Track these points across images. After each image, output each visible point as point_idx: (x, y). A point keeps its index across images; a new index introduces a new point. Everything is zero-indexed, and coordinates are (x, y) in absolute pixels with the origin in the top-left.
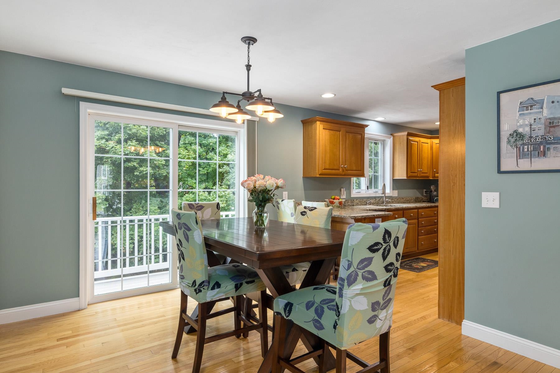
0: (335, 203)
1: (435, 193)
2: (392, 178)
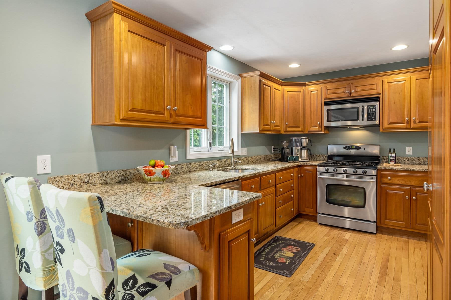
0: (155, 173)
1: (287, 151)
2: (241, 132)
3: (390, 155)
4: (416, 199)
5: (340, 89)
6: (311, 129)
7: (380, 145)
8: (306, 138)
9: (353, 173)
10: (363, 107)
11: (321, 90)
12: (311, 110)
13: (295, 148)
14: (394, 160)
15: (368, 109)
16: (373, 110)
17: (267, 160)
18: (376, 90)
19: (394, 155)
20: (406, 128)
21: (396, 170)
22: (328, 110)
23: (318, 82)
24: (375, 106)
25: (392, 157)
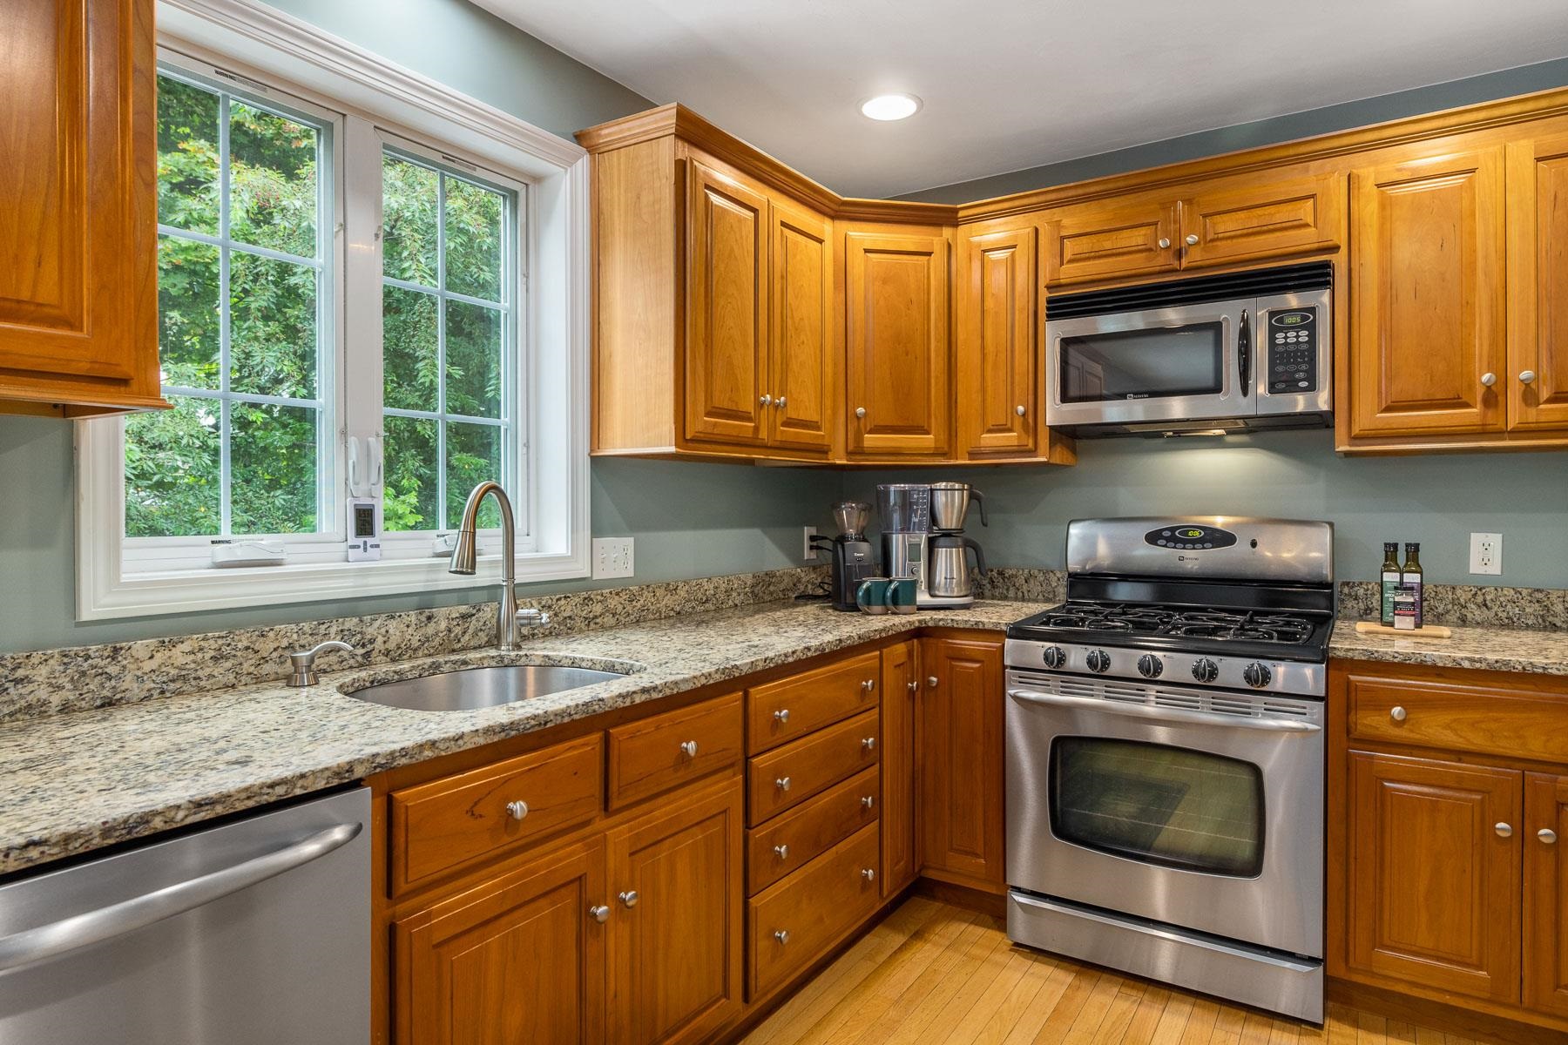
1: (863, 551)
2: (592, 451)
3: (1391, 578)
4: (1555, 843)
5: (1126, 233)
6: (983, 443)
7: (1331, 525)
8: (957, 486)
9: (1196, 681)
10: (1245, 321)
11: (1032, 243)
12: (983, 347)
13: (900, 536)
14: (1413, 604)
15: (1273, 331)
16: (1297, 337)
17: (767, 598)
18: (1316, 226)
19: (1412, 578)
20: (1483, 432)
21: (1435, 667)
22: (1066, 343)
23: (1017, 203)
24: (1312, 310)
25: (1401, 587)
